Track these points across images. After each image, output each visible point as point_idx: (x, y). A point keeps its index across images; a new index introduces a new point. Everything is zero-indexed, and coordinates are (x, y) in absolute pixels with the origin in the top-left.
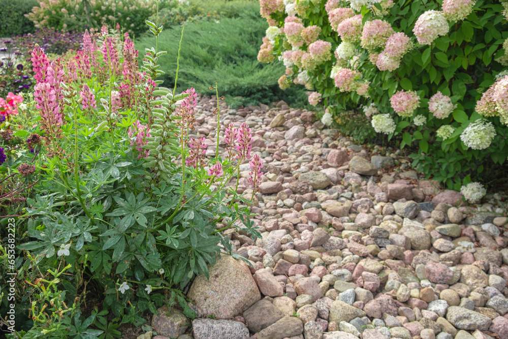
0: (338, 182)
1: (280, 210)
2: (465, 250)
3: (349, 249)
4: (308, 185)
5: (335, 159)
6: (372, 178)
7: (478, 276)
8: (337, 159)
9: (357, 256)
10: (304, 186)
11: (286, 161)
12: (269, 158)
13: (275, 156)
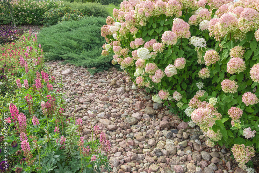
0: (140, 120)
1: (118, 140)
2: (189, 154)
3: (146, 160)
4: (128, 124)
5: (138, 106)
6: (154, 116)
7: (192, 168)
8: (139, 106)
9: (149, 163)
10: (126, 125)
11: (118, 108)
12: (110, 107)
13: (113, 106)
